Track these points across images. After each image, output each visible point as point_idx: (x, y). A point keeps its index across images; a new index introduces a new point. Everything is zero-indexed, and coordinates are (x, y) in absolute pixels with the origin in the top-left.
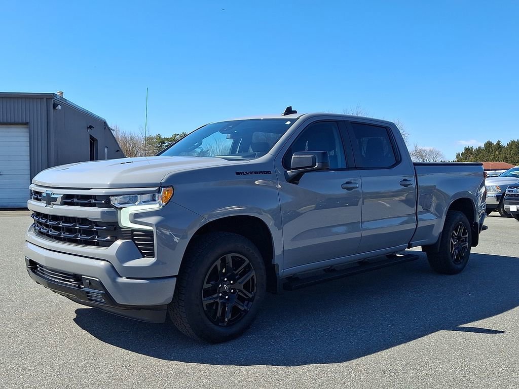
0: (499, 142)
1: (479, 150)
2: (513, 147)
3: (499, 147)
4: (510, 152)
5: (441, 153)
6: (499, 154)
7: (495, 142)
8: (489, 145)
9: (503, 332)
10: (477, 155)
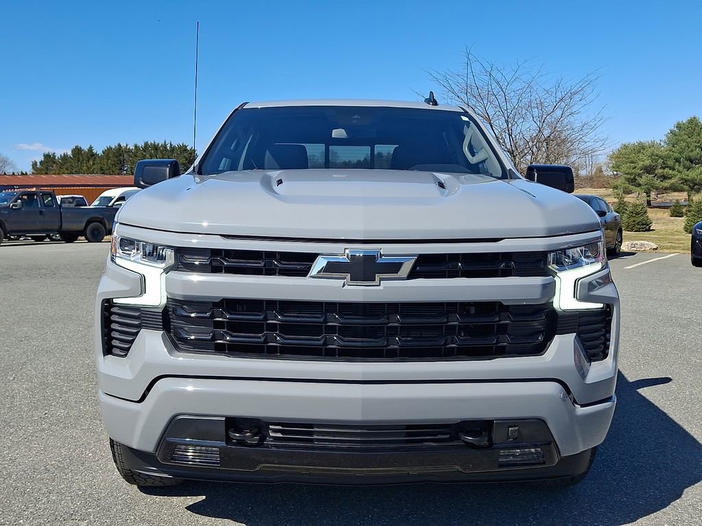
0: (91, 147)
1: (65, 158)
2: (111, 155)
3: (91, 154)
4: (107, 163)
5: (10, 161)
6: (94, 164)
7: (85, 148)
8: (77, 151)
9: (667, 380)
10: (62, 165)
